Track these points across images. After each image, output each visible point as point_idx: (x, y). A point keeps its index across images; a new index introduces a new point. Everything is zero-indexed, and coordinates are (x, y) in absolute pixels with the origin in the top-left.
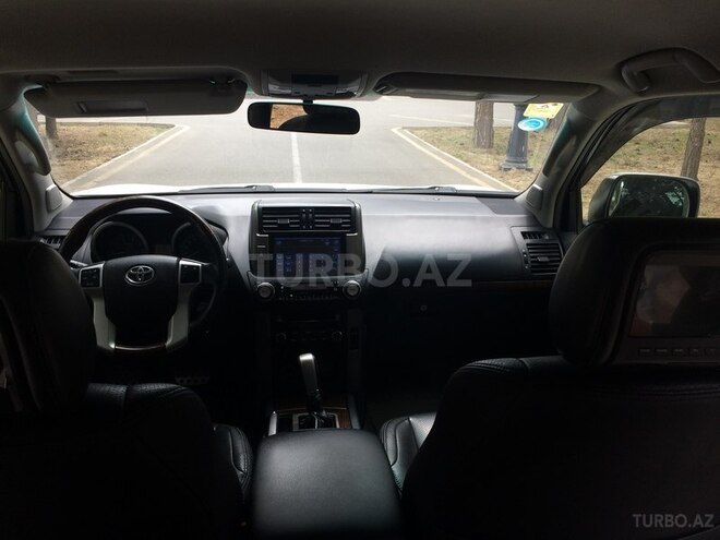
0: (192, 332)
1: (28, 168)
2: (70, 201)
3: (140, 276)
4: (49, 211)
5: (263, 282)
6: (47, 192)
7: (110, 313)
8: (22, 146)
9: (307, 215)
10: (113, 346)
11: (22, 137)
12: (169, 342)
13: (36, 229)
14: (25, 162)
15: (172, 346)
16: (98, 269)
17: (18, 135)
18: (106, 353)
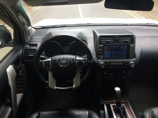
0: (82, 83)
1: (23, 24)
2: (35, 30)
3: (64, 63)
4: (29, 35)
5: (101, 62)
6: (29, 30)
7: (54, 76)
8: (21, 17)
9: (117, 39)
10: (56, 88)
11: (21, 15)
12: (74, 86)
13: (26, 41)
14: (22, 22)
15: (75, 88)
16: (49, 61)
17: (19, 13)
18: (54, 90)
